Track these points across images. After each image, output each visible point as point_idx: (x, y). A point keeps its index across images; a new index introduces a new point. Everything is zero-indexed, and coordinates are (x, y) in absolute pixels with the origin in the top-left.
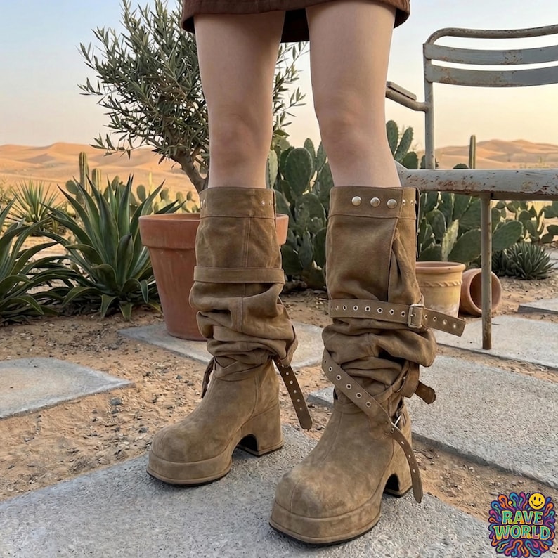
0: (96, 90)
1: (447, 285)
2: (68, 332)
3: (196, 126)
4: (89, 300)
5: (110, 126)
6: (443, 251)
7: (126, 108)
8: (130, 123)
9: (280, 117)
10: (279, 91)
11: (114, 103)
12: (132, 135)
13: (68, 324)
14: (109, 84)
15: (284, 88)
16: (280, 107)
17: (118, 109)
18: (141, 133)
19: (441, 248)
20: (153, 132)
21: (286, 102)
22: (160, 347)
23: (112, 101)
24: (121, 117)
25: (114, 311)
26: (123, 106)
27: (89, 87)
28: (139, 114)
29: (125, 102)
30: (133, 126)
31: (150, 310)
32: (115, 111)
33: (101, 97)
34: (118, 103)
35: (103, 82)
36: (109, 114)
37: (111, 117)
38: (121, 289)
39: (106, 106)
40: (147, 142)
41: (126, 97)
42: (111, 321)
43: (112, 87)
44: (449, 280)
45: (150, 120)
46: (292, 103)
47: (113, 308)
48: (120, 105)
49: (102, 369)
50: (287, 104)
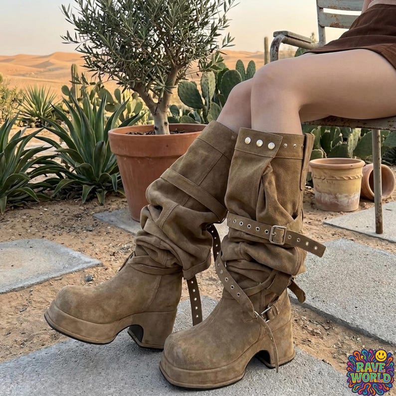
0: (74, 39)
1: (350, 179)
2: (58, 215)
3: (149, 66)
4: (74, 188)
5: (85, 66)
6: (349, 148)
7: (97, 52)
8: (99, 64)
9: (215, 56)
10: (214, 36)
11: (87, 49)
12: (101, 72)
13: (58, 207)
14: (84, 35)
15: (217, 33)
16: (216, 47)
17: (90, 54)
18: (109, 70)
19: (347, 145)
20: (117, 69)
21: (220, 44)
22: (124, 230)
23: (85, 48)
24: (93, 59)
25: (92, 197)
26: (95, 51)
27: (68, 37)
28: (106, 57)
29: (96, 48)
30: (102, 66)
31: (119, 195)
32: (88, 55)
33: (78, 44)
34: (91, 49)
35: (79, 33)
36: (84, 57)
37: (86, 59)
38: (97, 180)
39: (82, 51)
40: (112, 77)
41: (96, 44)
42: (90, 206)
43: (87, 37)
44: (351, 175)
45: (115, 61)
46: (224, 44)
47: (92, 194)
48: (92, 50)
49: (80, 250)
50: (221, 46)
